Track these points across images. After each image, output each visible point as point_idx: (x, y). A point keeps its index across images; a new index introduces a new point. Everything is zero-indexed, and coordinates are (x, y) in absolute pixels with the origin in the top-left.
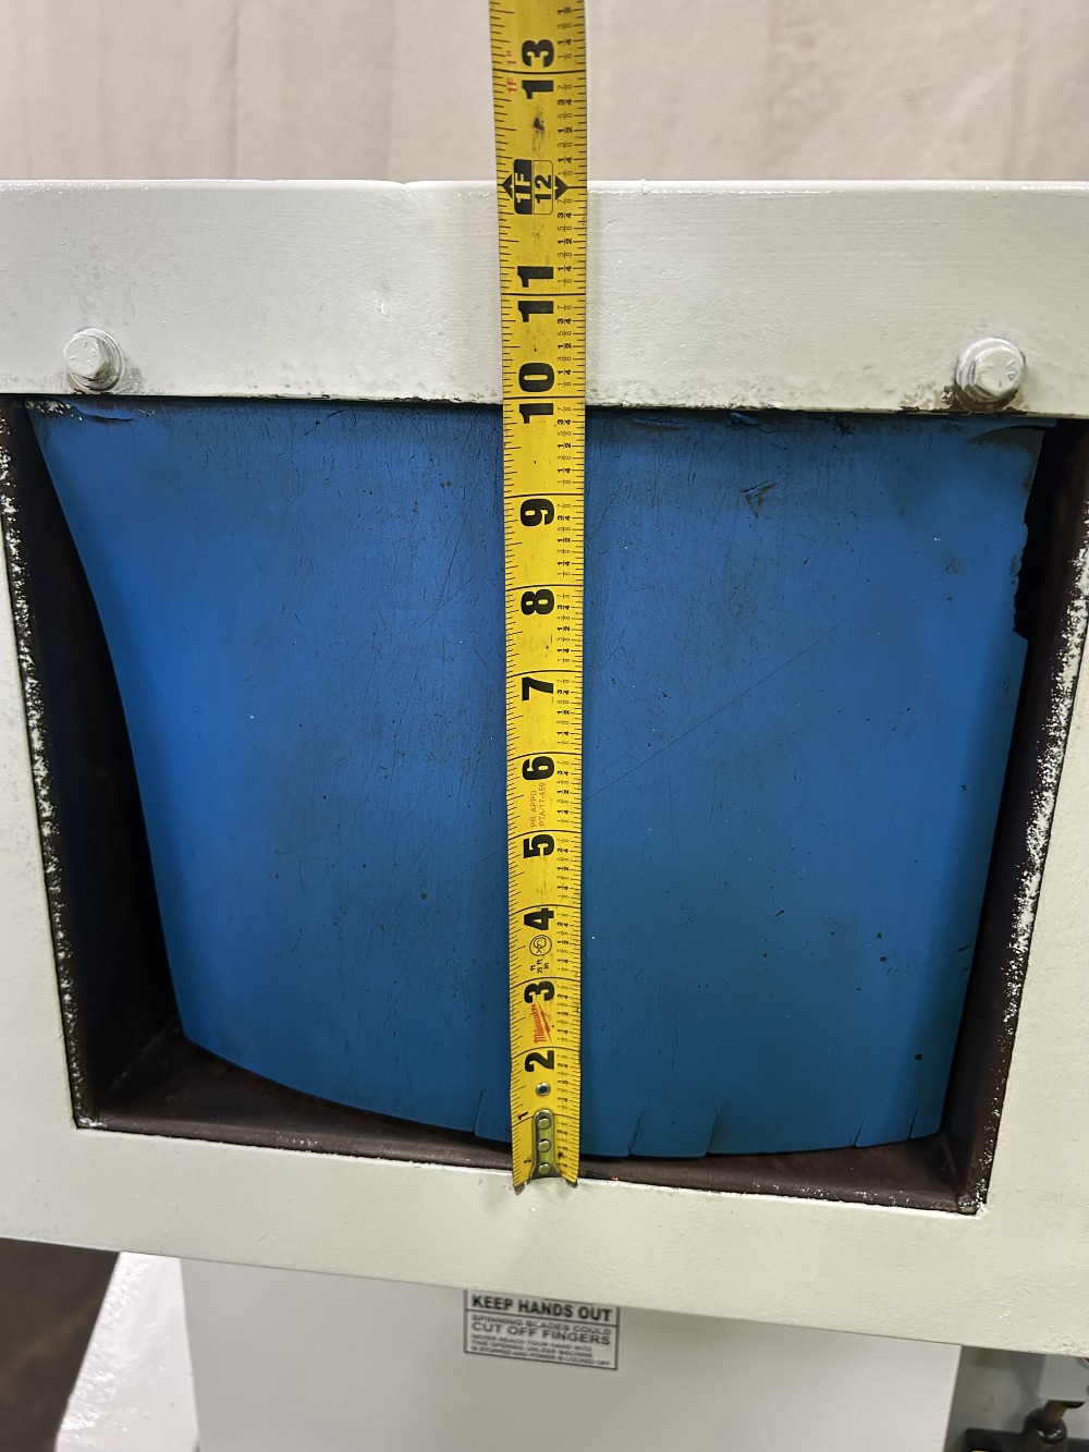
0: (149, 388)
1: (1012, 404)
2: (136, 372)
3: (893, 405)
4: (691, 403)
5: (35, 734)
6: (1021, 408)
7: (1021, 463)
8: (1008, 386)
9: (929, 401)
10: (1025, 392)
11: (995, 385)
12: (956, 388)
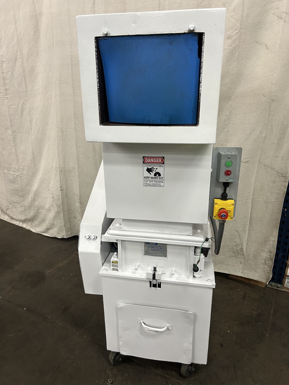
0: (111, 35)
1: (194, 31)
2: (110, 33)
3: (183, 32)
4: (164, 33)
5: (97, 76)
6: (195, 32)
7: (196, 38)
8: (193, 29)
9: (186, 32)
10: (195, 30)
11: (192, 29)
12: (189, 30)
